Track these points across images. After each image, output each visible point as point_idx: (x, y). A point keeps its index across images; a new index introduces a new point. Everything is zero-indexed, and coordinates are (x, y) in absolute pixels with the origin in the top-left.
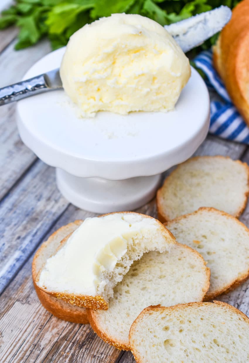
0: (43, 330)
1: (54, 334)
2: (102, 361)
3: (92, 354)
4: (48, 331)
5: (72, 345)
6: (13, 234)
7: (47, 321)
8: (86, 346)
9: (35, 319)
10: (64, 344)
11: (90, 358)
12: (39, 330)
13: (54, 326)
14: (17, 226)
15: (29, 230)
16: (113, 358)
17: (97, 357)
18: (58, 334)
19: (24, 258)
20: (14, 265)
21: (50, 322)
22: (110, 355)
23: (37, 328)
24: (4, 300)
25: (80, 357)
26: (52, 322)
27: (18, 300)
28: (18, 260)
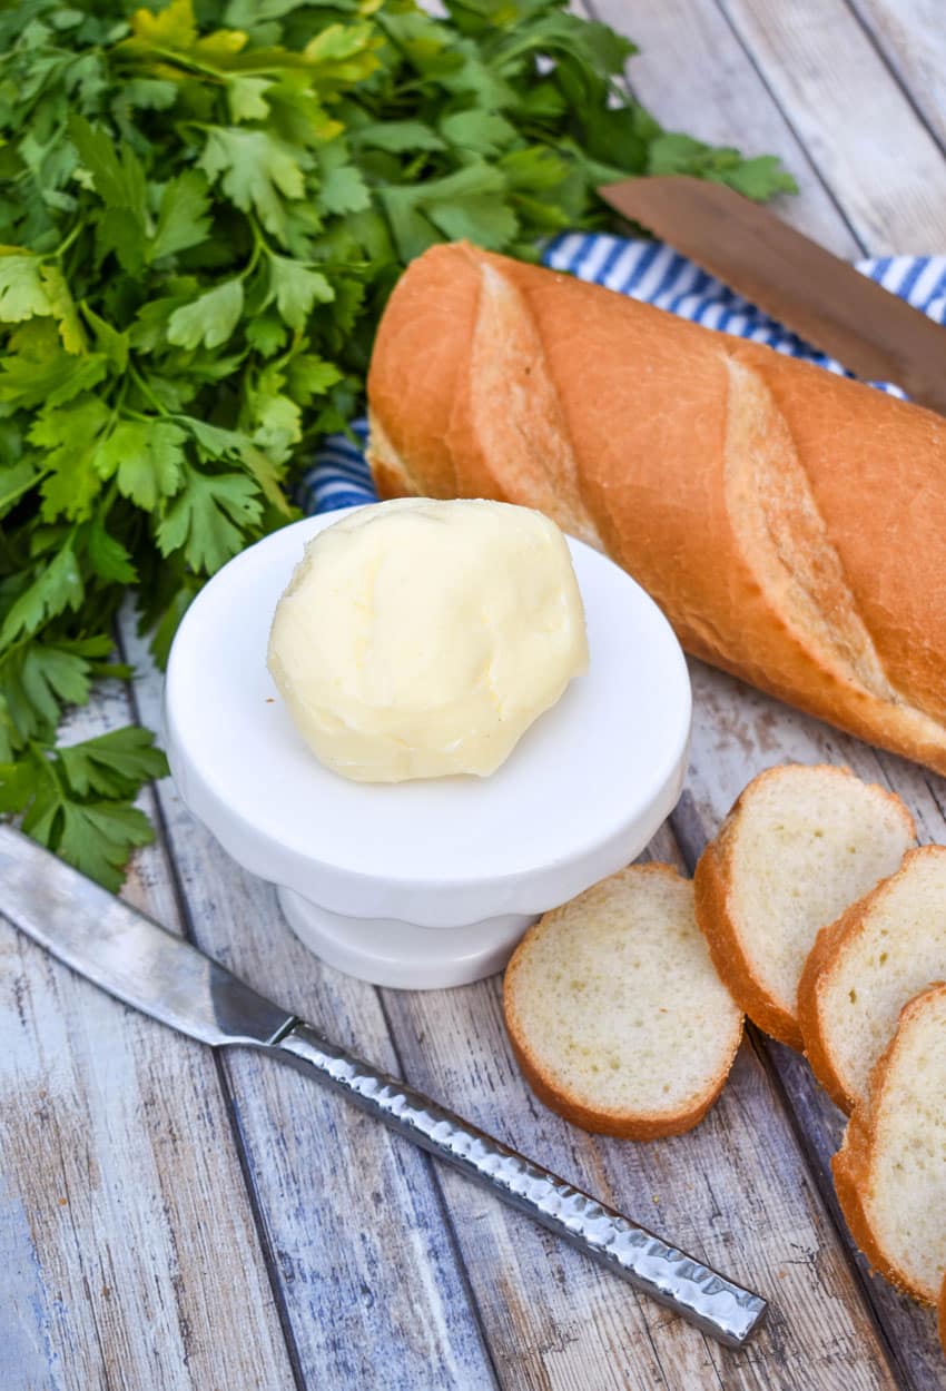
0: (668, 1377)
1: (697, 1371)
2: (851, 1357)
3: (818, 1357)
4: (680, 1376)
5: (759, 1368)
6: (357, 1199)
7: (652, 1351)
8: (787, 1348)
9: (625, 1365)
10: (743, 1377)
11: (825, 1369)
12: (660, 1384)
13: (678, 1353)
14: (340, 1171)
15: (380, 1163)
16: (866, 1335)
17: (835, 1358)
18: (706, 1364)
19: (443, 1239)
20: (441, 1271)
21: (661, 1349)
22: (854, 1332)
23: (649, 1383)
24: (515, 1372)
25: (804, 1382)
26: (665, 1347)
27: (542, 1350)
28: (434, 1253)
